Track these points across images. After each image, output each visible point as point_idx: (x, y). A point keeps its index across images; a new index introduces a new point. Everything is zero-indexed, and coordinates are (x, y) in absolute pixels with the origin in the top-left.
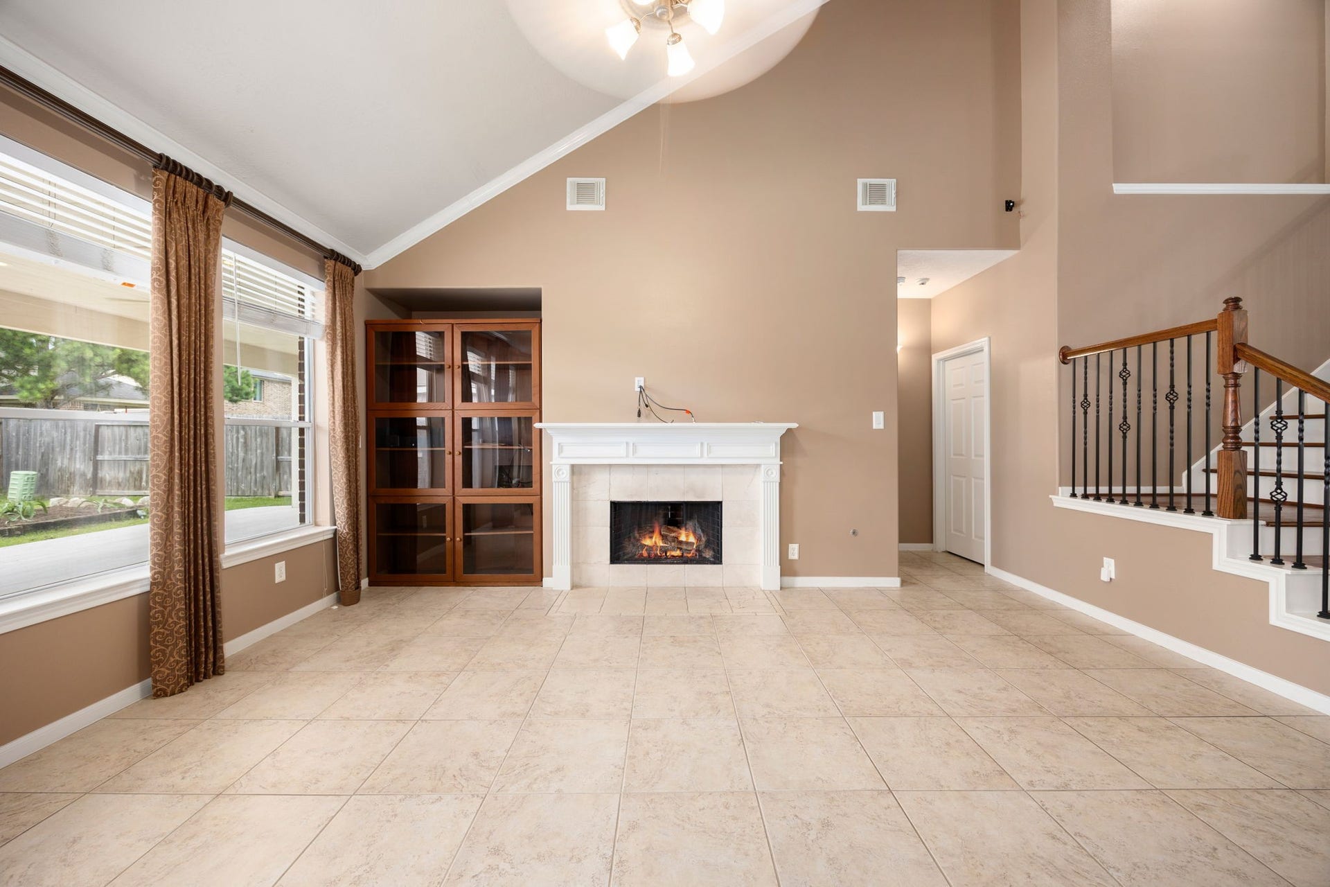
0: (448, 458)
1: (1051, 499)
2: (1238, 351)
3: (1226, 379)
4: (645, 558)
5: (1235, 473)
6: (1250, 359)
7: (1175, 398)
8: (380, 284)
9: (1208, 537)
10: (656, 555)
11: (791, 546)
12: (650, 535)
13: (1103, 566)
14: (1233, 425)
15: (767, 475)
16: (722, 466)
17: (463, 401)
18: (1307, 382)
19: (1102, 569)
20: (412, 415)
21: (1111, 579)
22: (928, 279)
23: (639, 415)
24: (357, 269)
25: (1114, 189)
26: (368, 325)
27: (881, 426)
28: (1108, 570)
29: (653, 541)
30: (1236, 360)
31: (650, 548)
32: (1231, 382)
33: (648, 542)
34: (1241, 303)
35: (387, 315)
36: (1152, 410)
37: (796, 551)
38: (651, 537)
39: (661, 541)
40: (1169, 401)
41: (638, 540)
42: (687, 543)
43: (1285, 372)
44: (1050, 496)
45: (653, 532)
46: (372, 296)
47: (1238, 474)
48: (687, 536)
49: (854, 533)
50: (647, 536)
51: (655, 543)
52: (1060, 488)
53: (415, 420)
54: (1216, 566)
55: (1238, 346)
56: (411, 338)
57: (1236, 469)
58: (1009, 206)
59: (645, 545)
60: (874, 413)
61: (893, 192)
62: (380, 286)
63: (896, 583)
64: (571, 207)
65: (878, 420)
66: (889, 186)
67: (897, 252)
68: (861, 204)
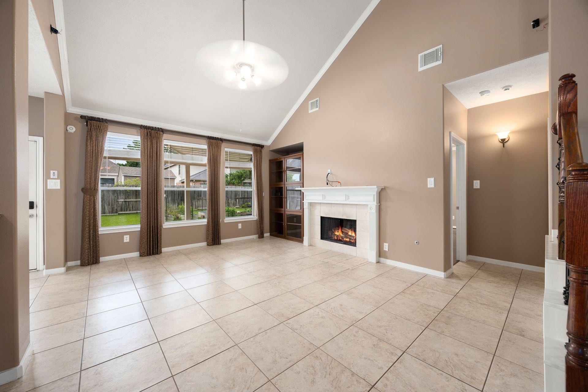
0: (284, 199)
4: (336, 240)
10: (340, 239)
11: (385, 244)
12: (338, 231)
15: (371, 210)
16: (356, 205)
17: (286, 181)
23: (327, 184)
24: (262, 147)
26: (270, 161)
27: (433, 186)
29: (338, 233)
31: (337, 236)
33: (337, 233)
35: (277, 156)
38: (338, 232)
39: (341, 234)
41: (333, 232)
42: (351, 236)
45: (339, 230)
46: (272, 152)
48: (352, 233)
49: (417, 243)
50: (337, 231)
51: (340, 234)
58: (536, 24)
59: (336, 235)
60: (428, 179)
61: (439, 53)
62: (271, 149)
63: (441, 274)
64: (310, 111)
65: (431, 183)
66: (437, 50)
67: (443, 86)
68: (421, 67)
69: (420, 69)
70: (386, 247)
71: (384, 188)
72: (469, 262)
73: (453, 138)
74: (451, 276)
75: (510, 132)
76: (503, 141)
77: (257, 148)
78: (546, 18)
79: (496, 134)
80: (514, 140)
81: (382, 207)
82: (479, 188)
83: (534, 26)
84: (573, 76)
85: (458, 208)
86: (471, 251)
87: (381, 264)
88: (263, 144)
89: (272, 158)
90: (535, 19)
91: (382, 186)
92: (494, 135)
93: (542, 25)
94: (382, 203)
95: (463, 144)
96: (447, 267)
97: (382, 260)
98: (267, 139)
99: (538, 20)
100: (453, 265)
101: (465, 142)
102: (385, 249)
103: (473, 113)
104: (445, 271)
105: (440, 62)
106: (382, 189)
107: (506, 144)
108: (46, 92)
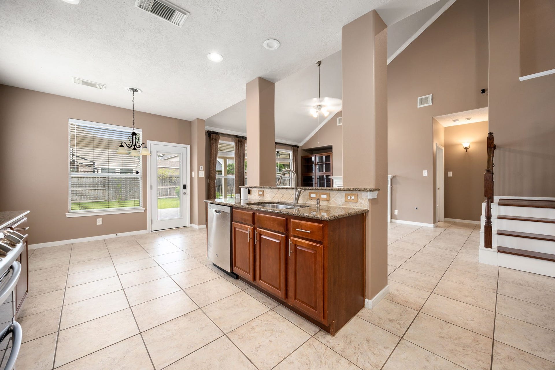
0: (314, 184)
8: (304, 148)
11: (395, 211)
17: (320, 171)
20: (311, 175)
22: (470, 118)
24: (298, 147)
25: (520, 79)
26: (302, 157)
27: (426, 175)
34: (493, 134)
35: (307, 154)
37: (397, 212)
49: (416, 208)
53: (312, 176)
56: (311, 158)
58: (483, 91)
60: (424, 171)
61: (431, 99)
62: (303, 149)
63: (432, 226)
64: (338, 125)
65: (425, 173)
66: (429, 97)
67: (433, 118)
68: (419, 105)
69: (419, 107)
70: (396, 212)
71: (394, 176)
72: (445, 221)
73: (438, 148)
74: (437, 227)
75: (470, 143)
76: (466, 148)
77: (295, 148)
78: (487, 90)
79: (462, 144)
80: (472, 148)
81: (394, 188)
82: (451, 176)
83: (482, 93)
84: (493, 133)
85: (439, 189)
86: (446, 216)
87: (393, 223)
88: (298, 145)
89: (303, 155)
90: (483, 89)
91: (394, 175)
92: (461, 144)
93: (486, 92)
94: (394, 186)
95: (442, 150)
96: (435, 222)
97: (393, 220)
98: (300, 142)
99: (484, 89)
100: (438, 222)
101: (443, 148)
102: (395, 214)
103: (447, 130)
104: (434, 224)
105: (431, 104)
106: (393, 177)
107: (468, 150)
108: (198, 119)
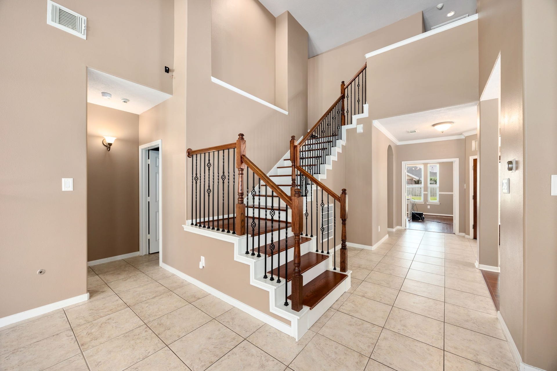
1: (183, 227)
2: (243, 159)
3: (239, 171)
5: (241, 214)
6: (247, 163)
7: (225, 178)
9: (233, 244)
13: (201, 261)
14: (241, 192)
18: (261, 174)
19: (200, 262)
21: (203, 267)
22: (128, 101)
25: (211, 79)
27: (70, 189)
28: (202, 263)
30: (242, 162)
32: (241, 172)
36: (217, 183)
40: (222, 179)
43: (255, 169)
44: (183, 226)
47: (242, 214)
52: (187, 221)
54: (235, 259)
55: (242, 156)
57: (242, 213)
58: (167, 70)
60: (63, 179)
61: (83, 25)
63: (84, 298)
66: (80, 19)
67: (87, 68)
68: (52, 21)
76: (110, 145)
90: (168, 66)
93: (170, 73)
104: (87, 292)
105: (83, 37)
